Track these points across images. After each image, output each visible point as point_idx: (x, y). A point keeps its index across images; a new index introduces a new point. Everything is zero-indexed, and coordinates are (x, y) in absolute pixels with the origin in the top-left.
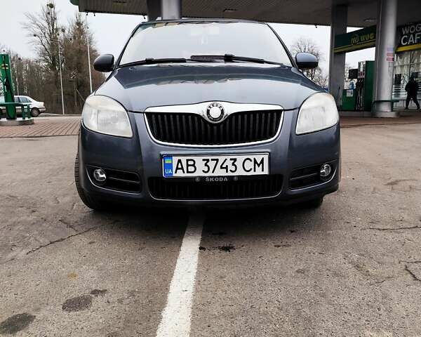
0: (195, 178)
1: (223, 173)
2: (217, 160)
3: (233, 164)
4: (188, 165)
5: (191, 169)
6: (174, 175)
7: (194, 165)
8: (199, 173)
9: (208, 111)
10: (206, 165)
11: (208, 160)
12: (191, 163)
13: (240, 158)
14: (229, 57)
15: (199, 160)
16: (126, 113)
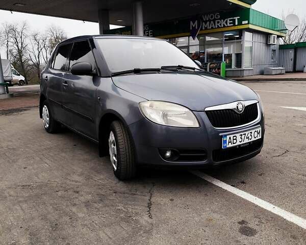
0: (236, 146)
1: (246, 141)
2: (245, 134)
3: (251, 135)
4: (234, 139)
5: (235, 141)
6: (228, 146)
7: (236, 139)
8: (238, 143)
9: (237, 107)
10: (241, 138)
11: (242, 135)
12: (235, 138)
13: (253, 131)
14: (180, 67)
15: (238, 135)
16: (190, 112)
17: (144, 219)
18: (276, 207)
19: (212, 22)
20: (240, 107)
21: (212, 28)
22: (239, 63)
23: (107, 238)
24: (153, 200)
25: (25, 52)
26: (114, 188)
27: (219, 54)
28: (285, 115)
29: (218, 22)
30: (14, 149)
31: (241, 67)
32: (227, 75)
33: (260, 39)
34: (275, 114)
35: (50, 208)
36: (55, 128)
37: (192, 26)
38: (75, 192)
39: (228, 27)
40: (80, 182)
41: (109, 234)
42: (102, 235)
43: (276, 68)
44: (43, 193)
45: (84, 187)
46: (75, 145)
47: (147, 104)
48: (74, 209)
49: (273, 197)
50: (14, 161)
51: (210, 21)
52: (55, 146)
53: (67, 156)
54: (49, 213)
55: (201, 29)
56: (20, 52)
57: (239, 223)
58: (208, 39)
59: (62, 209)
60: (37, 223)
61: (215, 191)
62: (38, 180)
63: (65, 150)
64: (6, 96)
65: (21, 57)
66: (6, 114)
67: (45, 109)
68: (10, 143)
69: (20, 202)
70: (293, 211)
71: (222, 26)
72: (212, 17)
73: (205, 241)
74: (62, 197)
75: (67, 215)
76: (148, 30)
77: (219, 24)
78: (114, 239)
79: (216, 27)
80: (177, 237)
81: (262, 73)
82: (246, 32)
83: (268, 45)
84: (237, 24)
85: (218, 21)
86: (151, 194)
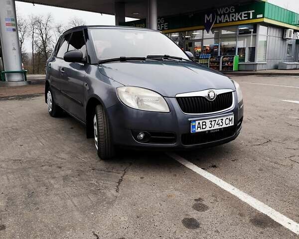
0: (205, 132)
1: (217, 127)
2: (215, 121)
3: (222, 122)
4: (203, 125)
5: (204, 127)
6: (196, 131)
7: (205, 125)
8: (208, 129)
9: (209, 95)
10: (211, 124)
11: (212, 121)
12: (204, 123)
13: (224, 118)
14: (166, 57)
15: (208, 121)
16: (162, 98)
17: (111, 193)
18: (236, 189)
19: (227, 16)
20: (212, 95)
21: (227, 21)
22: (252, 57)
23: (73, 205)
24: (125, 177)
25: (49, 43)
26: (93, 166)
27: (233, 48)
28: (283, 108)
29: (233, 16)
30: (17, 129)
31: (254, 61)
32: (240, 69)
33: (275, 33)
34: (274, 107)
35: (32, 180)
36: (57, 112)
37: (207, 19)
38: (58, 167)
39: (242, 20)
40: (65, 159)
41: (76, 203)
42: (69, 202)
43: (291, 63)
44: (30, 166)
45: (67, 164)
46: (72, 128)
47: (123, 90)
48: (52, 181)
49: (237, 180)
50: (13, 140)
51: (224, 14)
52: (54, 128)
53: (61, 137)
54: (30, 183)
55: (216, 23)
56: (44, 43)
57: (196, 200)
58: (224, 32)
59: (42, 181)
60: (18, 190)
61: (185, 172)
62: (29, 156)
63: (61, 132)
64: (24, 83)
65: (45, 47)
66: (20, 99)
67: (49, 94)
68: (15, 124)
69: (9, 173)
70: (250, 193)
71: (237, 19)
72: (227, 10)
73: (157, 213)
74: (45, 171)
75: (44, 185)
76: (164, 23)
77: (233, 18)
78: (79, 207)
79: (231, 20)
80: (134, 209)
81: (276, 68)
82: (260, 26)
83: (284, 39)
84: (251, 17)
85: (233, 14)
86: (125, 173)
